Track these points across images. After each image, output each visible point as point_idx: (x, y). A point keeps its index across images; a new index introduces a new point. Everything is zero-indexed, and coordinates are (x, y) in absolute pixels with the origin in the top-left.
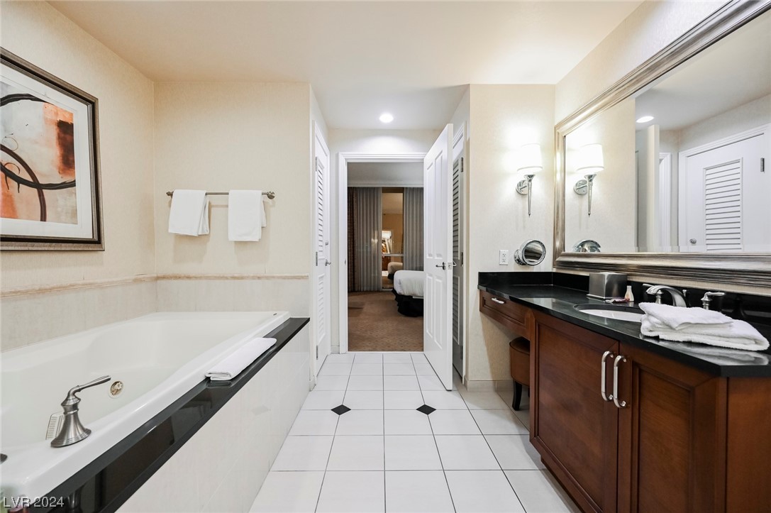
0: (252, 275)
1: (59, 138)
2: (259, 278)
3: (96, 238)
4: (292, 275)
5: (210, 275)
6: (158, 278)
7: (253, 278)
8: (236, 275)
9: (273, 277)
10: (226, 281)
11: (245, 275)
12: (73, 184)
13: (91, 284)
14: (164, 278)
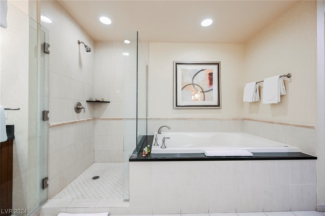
0: (277, 122)
1: (209, 78)
2: (281, 124)
3: (218, 105)
4: (301, 124)
5: (259, 120)
6: (244, 119)
7: (279, 123)
8: (270, 121)
9: (290, 124)
10: (266, 123)
11: (274, 121)
12: (212, 90)
13: (217, 119)
14: (245, 119)
